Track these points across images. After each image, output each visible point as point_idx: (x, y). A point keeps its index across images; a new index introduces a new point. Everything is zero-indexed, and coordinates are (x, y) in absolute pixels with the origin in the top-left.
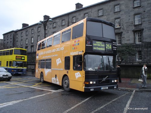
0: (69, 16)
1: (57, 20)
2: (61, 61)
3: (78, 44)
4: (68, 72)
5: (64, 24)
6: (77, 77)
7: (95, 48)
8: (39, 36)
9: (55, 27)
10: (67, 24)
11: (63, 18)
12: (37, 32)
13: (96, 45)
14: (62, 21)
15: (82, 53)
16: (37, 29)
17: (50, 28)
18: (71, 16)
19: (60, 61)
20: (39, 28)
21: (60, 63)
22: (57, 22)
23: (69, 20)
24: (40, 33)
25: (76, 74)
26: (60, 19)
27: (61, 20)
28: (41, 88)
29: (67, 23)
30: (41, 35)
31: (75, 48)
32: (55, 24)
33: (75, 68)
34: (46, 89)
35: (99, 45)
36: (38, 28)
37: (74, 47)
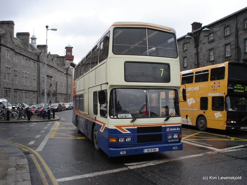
0: (238, 19)
1: (215, 29)
2: (194, 102)
3: (219, 86)
4: (204, 112)
5: (228, 34)
6: (217, 117)
7: (235, 91)
8: (186, 57)
9: (213, 41)
10: (234, 34)
11: (227, 23)
12: (182, 52)
13: (236, 87)
14: (225, 28)
15: (224, 95)
16: (181, 47)
17: (204, 43)
18: (241, 19)
19: (192, 101)
20: (186, 45)
21: (193, 104)
22: (217, 31)
23: (239, 25)
24: (187, 52)
25: (215, 114)
26: (221, 26)
27: (222, 28)
28: (195, 143)
29: (234, 31)
30: (188, 57)
31: (214, 90)
32: (212, 35)
33: (214, 108)
34: (203, 145)
35: (239, 88)
36: (184, 44)
37: (213, 88)
